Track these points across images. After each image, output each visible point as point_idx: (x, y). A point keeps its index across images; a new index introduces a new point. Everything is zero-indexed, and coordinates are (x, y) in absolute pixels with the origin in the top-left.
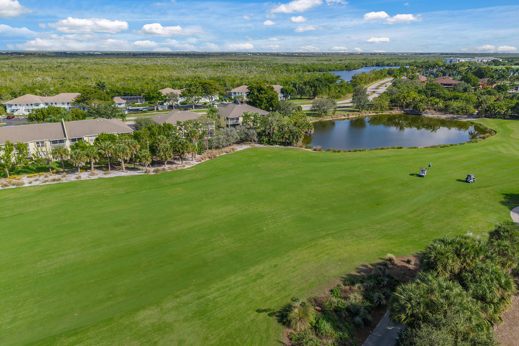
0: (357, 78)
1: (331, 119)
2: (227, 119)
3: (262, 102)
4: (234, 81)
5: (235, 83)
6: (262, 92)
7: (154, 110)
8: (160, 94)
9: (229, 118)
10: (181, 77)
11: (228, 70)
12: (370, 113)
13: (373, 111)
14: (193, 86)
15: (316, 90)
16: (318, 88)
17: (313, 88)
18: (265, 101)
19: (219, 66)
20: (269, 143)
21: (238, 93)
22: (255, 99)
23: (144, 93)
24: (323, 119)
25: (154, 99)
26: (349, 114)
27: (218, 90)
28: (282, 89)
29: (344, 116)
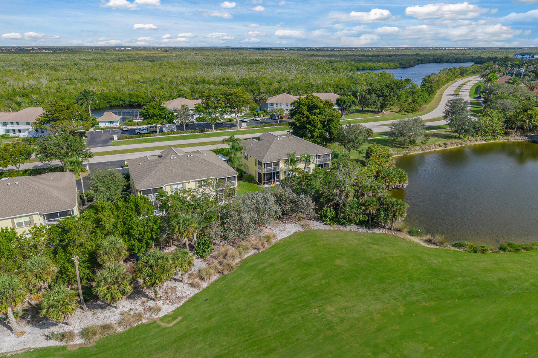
0: (433, 81)
1: (421, 152)
2: (260, 163)
3: (316, 127)
4: (271, 84)
5: (272, 87)
6: (315, 111)
7: (156, 132)
8: (163, 109)
9: (263, 164)
10: (206, 79)
11: (263, 69)
12: (476, 140)
13: (480, 138)
14: (212, 98)
15: (384, 100)
16: (388, 98)
17: (381, 98)
18: (319, 125)
19: (252, 63)
20: (336, 220)
21: (277, 104)
22: (304, 122)
23: (154, 101)
24: (409, 153)
25: (155, 118)
26: (446, 142)
27: (248, 103)
28: (338, 100)
29: (440, 146)
